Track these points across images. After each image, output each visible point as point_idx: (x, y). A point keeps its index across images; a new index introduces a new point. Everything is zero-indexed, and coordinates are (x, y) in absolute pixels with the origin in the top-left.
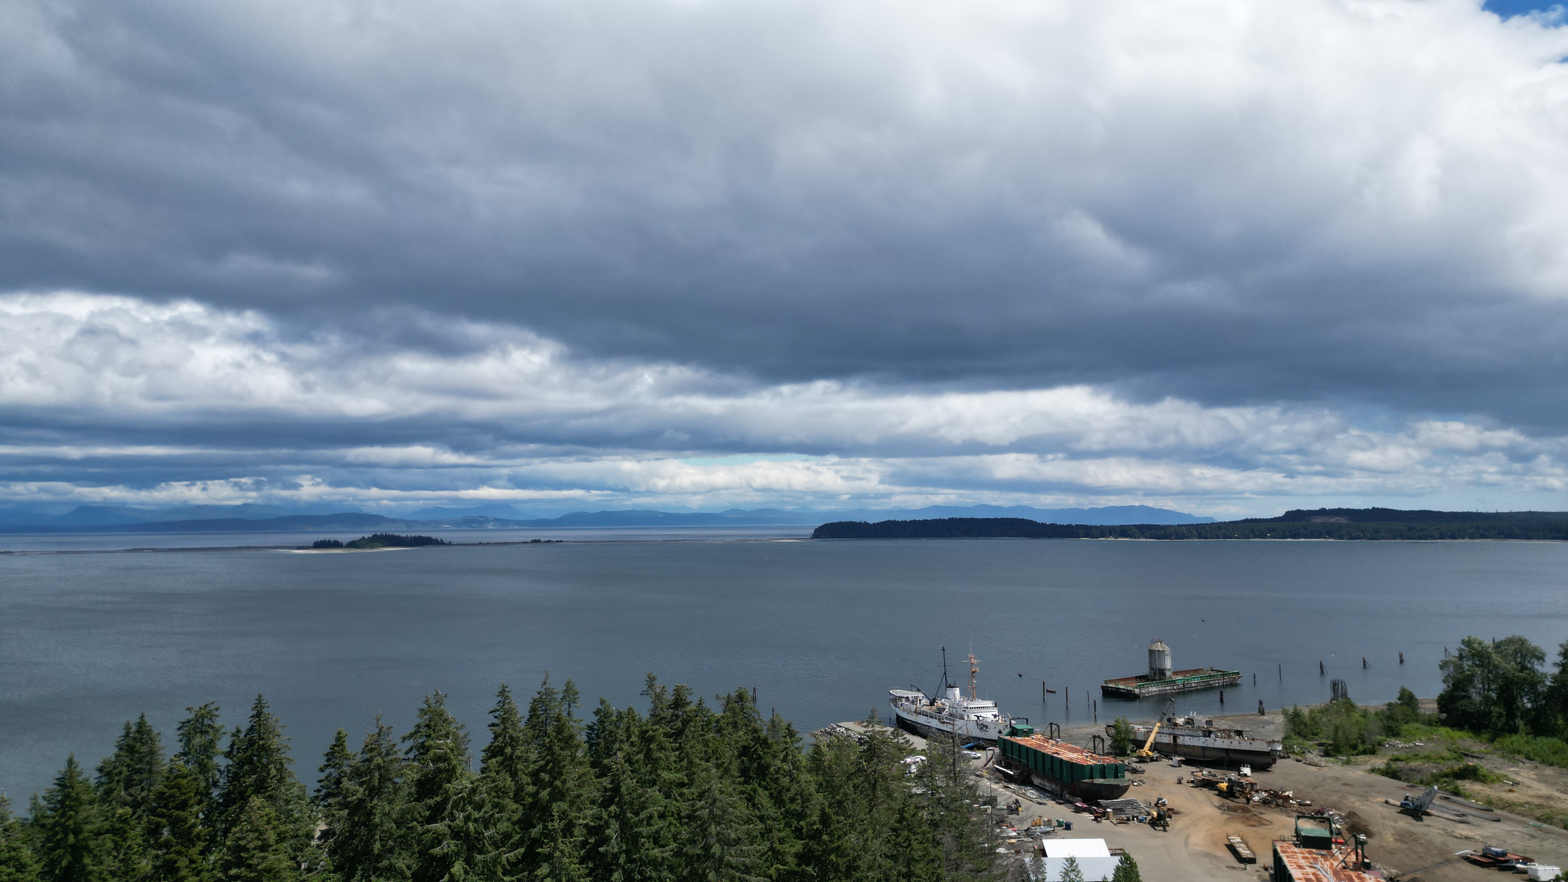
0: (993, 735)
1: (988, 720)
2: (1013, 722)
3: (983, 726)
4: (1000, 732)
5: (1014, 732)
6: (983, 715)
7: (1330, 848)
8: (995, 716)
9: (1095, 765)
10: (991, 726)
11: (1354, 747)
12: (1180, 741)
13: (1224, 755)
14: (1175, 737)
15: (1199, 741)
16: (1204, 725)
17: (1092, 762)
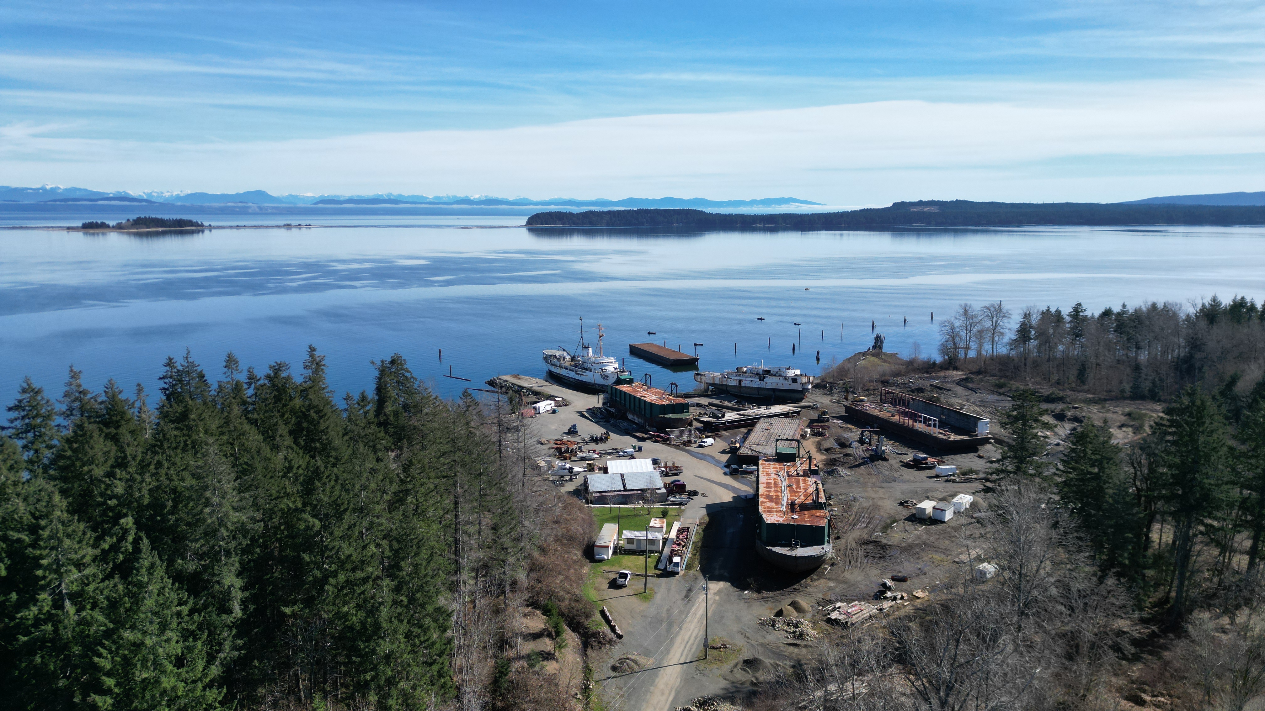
0: (608, 382)
1: (609, 372)
3: (604, 377)
4: (613, 381)
5: (621, 381)
6: (606, 368)
8: (615, 369)
9: (668, 404)
10: (609, 377)
12: (743, 384)
13: (772, 393)
14: (740, 381)
15: (756, 383)
16: (761, 372)
17: (666, 402)
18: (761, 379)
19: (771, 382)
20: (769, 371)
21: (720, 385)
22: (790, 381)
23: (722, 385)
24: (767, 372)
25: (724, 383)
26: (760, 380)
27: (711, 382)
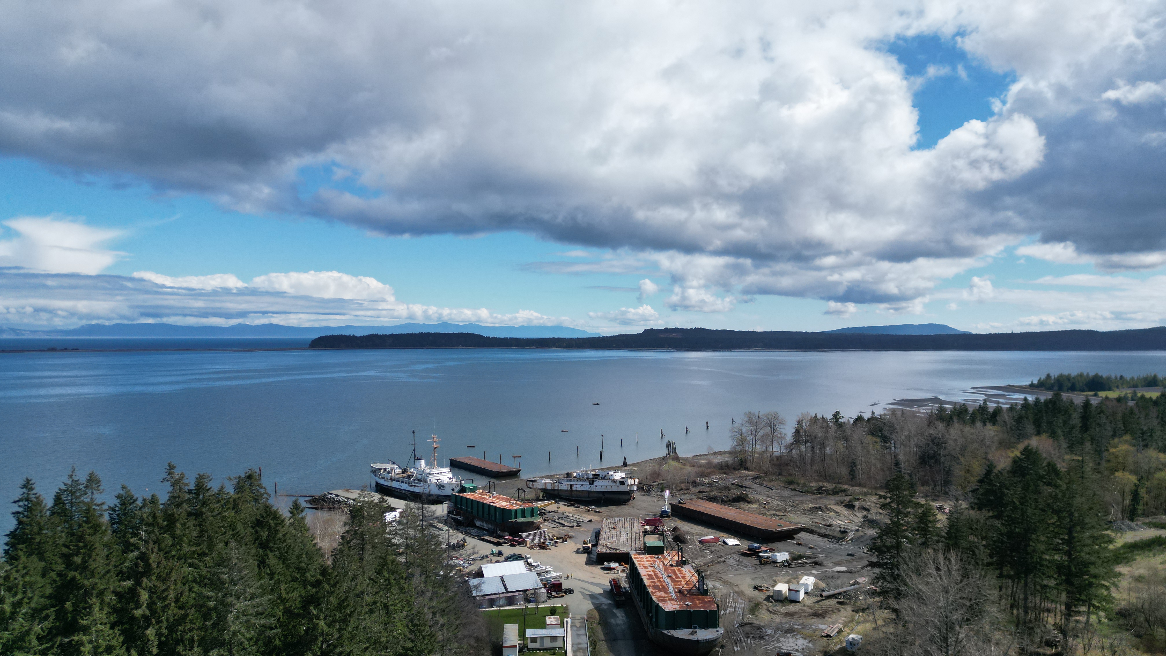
0: (448, 492)
1: (445, 482)
2: (463, 482)
3: (440, 486)
4: (453, 490)
5: (463, 490)
6: (441, 478)
7: (663, 553)
8: (450, 478)
9: (519, 509)
10: (446, 486)
12: (574, 488)
13: (601, 495)
14: (571, 486)
15: (586, 487)
16: (591, 477)
17: (516, 507)
18: (592, 482)
19: (600, 486)
20: (598, 475)
21: (552, 490)
22: (618, 483)
23: (554, 490)
24: (596, 476)
25: (556, 488)
26: (590, 484)
27: (543, 487)
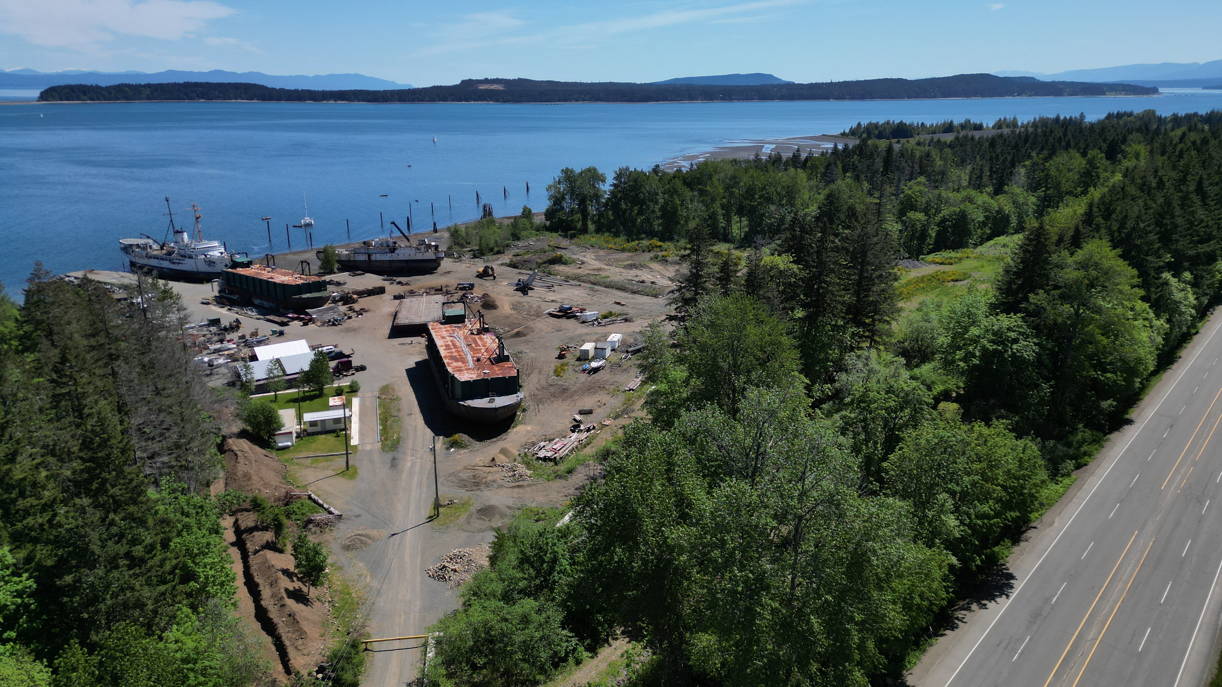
0: (220, 268)
1: (216, 257)
2: (235, 257)
4: (225, 266)
5: (235, 265)
6: (211, 253)
7: (464, 322)
8: (222, 253)
9: (303, 284)
11: (491, 250)
13: (404, 264)
14: (369, 255)
15: (387, 256)
16: (391, 244)
17: (300, 282)
22: (422, 251)
23: (350, 261)
25: (353, 259)
26: (391, 252)
